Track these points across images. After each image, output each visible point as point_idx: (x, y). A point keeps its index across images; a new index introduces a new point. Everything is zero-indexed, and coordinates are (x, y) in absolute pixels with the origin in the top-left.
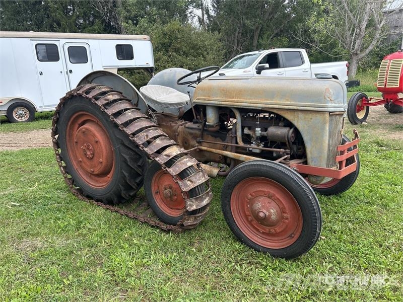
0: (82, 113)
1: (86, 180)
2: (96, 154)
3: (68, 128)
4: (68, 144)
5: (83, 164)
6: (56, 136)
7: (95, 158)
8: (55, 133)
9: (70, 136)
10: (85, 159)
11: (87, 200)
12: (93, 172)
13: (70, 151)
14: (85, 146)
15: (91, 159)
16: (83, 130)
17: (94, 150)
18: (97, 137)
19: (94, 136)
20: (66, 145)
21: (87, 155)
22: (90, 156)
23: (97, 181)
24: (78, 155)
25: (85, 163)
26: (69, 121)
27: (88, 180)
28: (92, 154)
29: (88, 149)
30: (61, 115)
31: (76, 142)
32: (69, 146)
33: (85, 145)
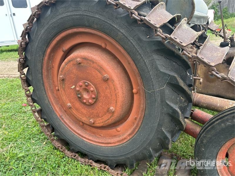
0: (75, 30)
1: (77, 131)
2: (101, 99)
3: (46, 58)
4: (45, 80)
5: (74, 112)
6: (25, 70)
7: (99, 104)
8: (23, 65)
9: (48, 71)
10: (78, 104)
11: (80, 159)
12: (94, 123)
13: (49, 91)
14: (81, 86)
15: (91, 105)
16: (78, 59)
17: (98, 93)
18: (106, 72)
19: (101, 69)
20: (43, 83)
21: (85, 99)
22: (90, 101)
23: (94, 133)
24: (64, 98)
25: (77, 109)
26: (47, 47)
27: (79, 132)
28: (94, 98)
29: (87, 90)
30: (33, 37)
31: (63, 80)
32: (46, 85)
33: (81, 84)
